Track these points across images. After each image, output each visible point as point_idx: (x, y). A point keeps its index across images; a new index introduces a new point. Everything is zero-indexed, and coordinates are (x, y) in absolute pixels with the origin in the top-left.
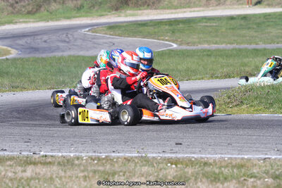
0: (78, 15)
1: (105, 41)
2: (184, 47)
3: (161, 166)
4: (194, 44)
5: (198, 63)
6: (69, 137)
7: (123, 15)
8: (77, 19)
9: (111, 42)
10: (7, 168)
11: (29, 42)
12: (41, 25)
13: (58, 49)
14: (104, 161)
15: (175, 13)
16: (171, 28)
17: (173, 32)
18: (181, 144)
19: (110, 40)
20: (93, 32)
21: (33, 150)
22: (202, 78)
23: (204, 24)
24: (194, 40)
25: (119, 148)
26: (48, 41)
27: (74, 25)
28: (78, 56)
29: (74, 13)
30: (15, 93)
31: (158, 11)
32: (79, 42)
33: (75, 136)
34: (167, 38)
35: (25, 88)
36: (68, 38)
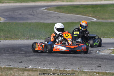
1: (54, 15)
2: (100, 21)
3: (91, 74)
4: (106, 19)
5: (108, 30)
6: (42, 61)
7: (65, 1)
8: (37, 2)
9: (58, 16)
10: (14, 72)
11: (11, 14)
12: (18, 4)
13: (28, 19)
14: (62, 71)
15: (96, 1)
16: (93, 9)
17: (94, 12)
18: (100, 66)
19: (57, 15)
20: (48, 10)
21: (24, 66)
22: (111, 37)
23: (112, 8)
24: (106, 17)
25: (69, 67)
26: (22, 14)
27: (37, 5)
28: (41, 23)
30: (7, 40)
32: (40, 16)
33: (45, 61)
34: (90, 15)
35: (13, 38)
36: (34, 13)
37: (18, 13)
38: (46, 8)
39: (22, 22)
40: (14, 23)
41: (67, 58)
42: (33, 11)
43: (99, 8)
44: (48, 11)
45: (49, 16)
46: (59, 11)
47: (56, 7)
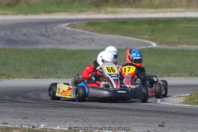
0: (58, 9)
1: (84, 36)
2: (164, 47)
4: (174, 44)
5: (177, 62)
7: (103, 12)
8: (54, 14)
9: (90, 38)
11: (8, 34)
12: (21, 17)
13: (37, 42)
15: (156, 12)
16: (151, 27)
17: (153, 31)
18: (163, 126)
19: (89, 36)
20: (72, 27)
22: (182, 76)
23: (184, 25)
24: (174, 40)
26: (27, 34)
27: (54, 19)
28: (60, 50)
29: (54, 7)
31: (139, 10)
32: (58, 37)
33: (67, 116)
34: (146, 37)
35: (11, 76)
36: (48, 32)
37: (20, 32)
38: (69, 23)
39: (27, 47)
40: (14, 51)
41: (105, 110)
42: (46, 30)
43: (161, 25)
44: (74, 29)
45: (74, 38)
46: (91, 29)
47: (87, 22)
